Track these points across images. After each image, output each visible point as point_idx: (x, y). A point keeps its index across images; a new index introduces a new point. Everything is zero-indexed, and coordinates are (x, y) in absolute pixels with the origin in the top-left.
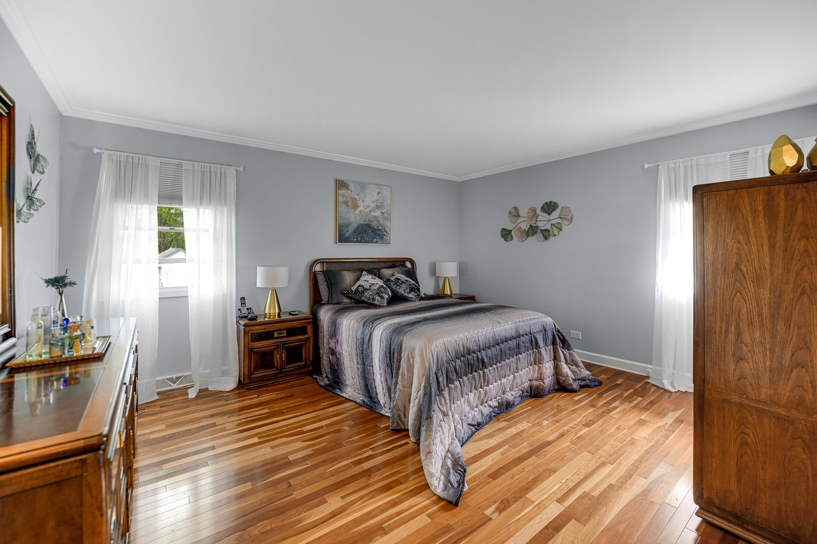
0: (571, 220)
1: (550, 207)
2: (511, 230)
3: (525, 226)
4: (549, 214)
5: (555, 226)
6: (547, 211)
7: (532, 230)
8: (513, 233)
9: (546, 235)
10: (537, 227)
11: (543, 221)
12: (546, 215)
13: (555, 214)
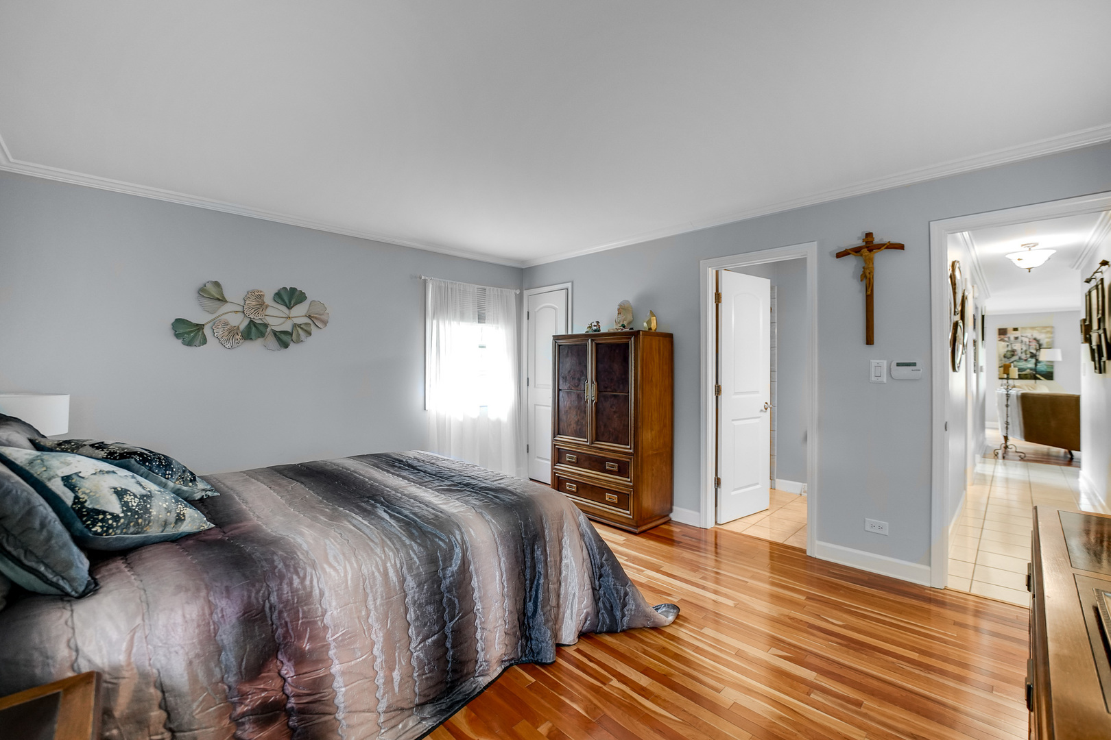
0: (325, 323)
1: (289, 297)
2: (204, 325)
3: (239, 321)
4: (289, 308)
5: (301, 328)
6: (287, 301)
7: (254, 331)
8: (207, 331)
9: (283, 339)
10: (266, 326)
11: (277, 317)
12: (284, 308)
13: (300, 311)
